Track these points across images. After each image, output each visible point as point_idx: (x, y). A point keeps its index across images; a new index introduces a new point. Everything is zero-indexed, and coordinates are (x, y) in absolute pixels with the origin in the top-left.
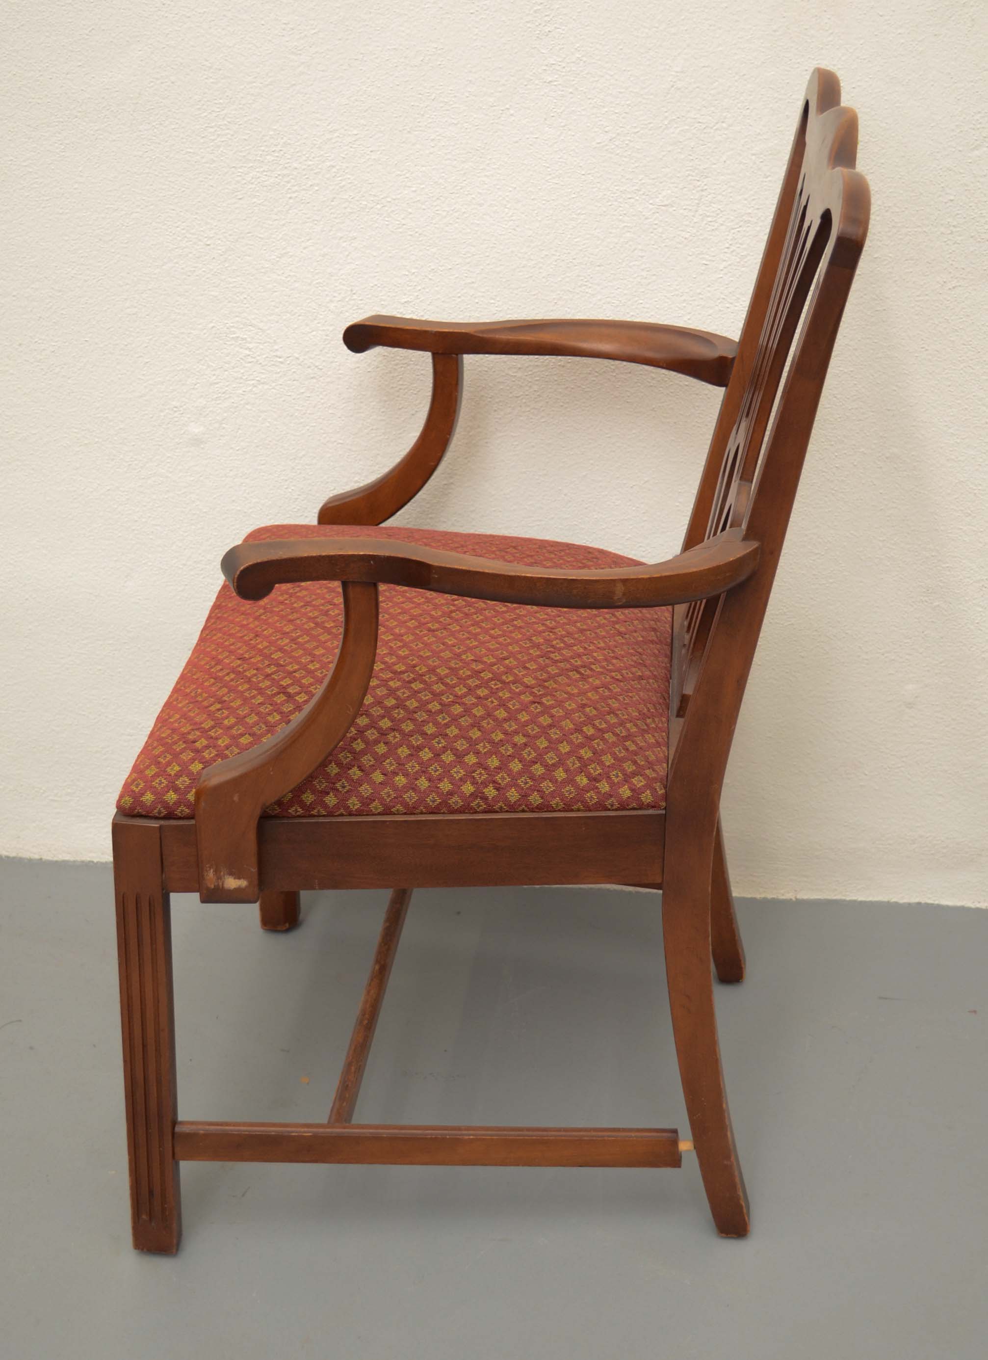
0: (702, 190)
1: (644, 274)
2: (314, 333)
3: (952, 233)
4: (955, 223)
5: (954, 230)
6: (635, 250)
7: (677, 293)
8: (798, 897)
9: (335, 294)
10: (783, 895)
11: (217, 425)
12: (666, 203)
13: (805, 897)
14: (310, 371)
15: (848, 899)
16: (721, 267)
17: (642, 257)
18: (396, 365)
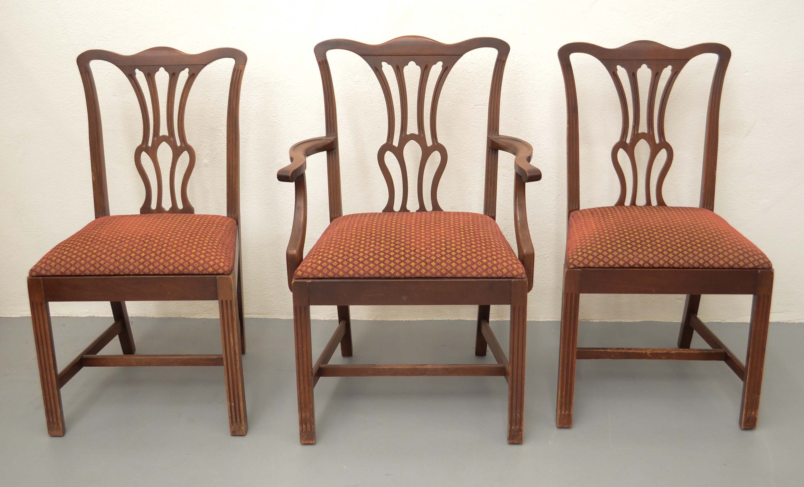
0: (369, 76)
1: (352, 104)
2: (245, 127)
3: (450, 87)
4: (451, 84)
5: (451, 86)
6: (349, 96)
7: (363, 110)
8: (417, 320)
9: (251, 114)
10: (412, 319)
11: (213, 160)
12: (358, 81)
13: (420, 320)
14: (243, 140)
15: (434, 319)
16: (377, 101)
17: (351, 98)
18: (272, 137)
